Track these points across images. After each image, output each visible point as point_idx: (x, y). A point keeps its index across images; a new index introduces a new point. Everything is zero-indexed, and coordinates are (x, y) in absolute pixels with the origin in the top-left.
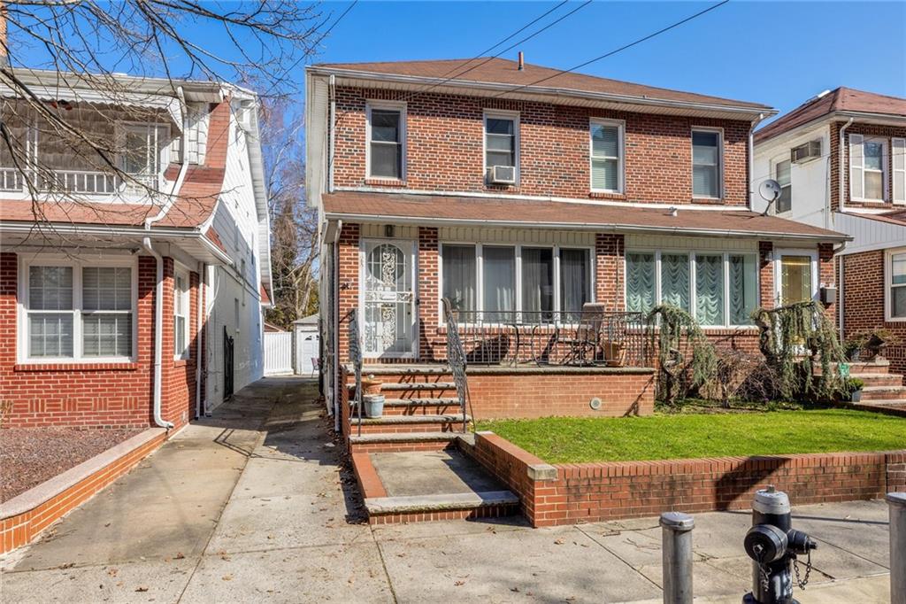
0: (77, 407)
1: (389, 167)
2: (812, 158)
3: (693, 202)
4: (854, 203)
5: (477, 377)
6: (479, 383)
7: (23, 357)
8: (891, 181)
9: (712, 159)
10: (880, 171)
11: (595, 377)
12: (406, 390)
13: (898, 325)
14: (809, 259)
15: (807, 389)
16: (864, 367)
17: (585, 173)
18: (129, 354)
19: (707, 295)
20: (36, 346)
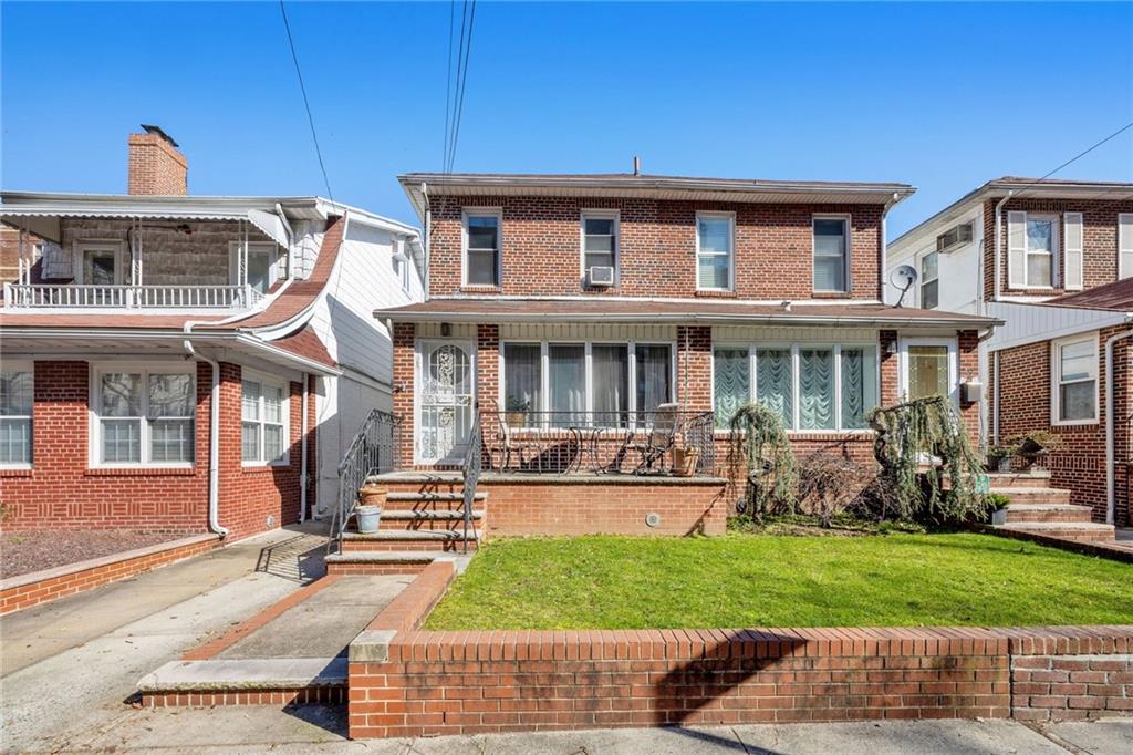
0: (141, 511)
1: (488, 274)
2: (962, 243)
3: (813, 297)
4: (1013, 291)
5: (510, 487)
6: (512, 494)
7: (95, 461)
8: (1062, 263)
9: (837, 249)
10: (1048, 253)
11: (652, 488)
12: (419, 501)
13: (1068, 429)
14: (946, 349)
15: (932, 506)
16: (1013, 479)
17: (690, 270)
18: (192, 459)
19: (816, 395)
20: (110, 451)
